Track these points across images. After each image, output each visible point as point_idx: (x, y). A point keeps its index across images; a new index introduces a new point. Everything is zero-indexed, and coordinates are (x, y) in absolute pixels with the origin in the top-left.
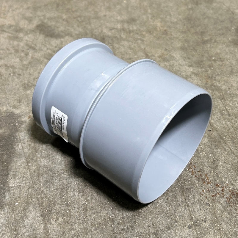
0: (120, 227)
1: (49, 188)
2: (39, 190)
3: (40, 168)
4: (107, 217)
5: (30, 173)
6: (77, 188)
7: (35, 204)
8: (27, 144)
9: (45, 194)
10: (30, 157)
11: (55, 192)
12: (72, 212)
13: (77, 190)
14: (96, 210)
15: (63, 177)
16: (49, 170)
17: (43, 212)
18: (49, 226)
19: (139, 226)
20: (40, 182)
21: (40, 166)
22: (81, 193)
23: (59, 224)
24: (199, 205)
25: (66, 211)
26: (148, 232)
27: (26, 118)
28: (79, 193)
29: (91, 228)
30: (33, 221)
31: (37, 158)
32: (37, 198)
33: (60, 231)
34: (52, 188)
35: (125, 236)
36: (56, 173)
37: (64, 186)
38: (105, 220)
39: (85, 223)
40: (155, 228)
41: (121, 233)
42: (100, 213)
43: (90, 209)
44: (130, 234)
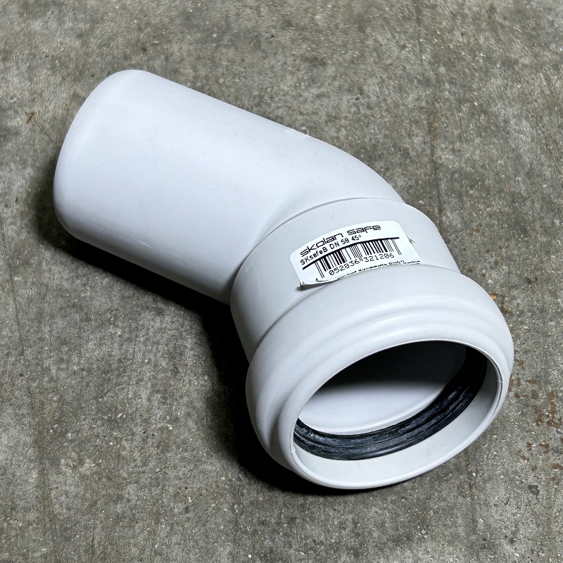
0: (257, 515)
1: (68, 362)
2: (38, 364)
3: (45, 295)
4: (223, 478)
5: (16, 307)
6: (149, 374)
7: (20, 407)
8: (15, 211)
9: (52, 378)
10: (21, 254)
11: (82, 378)
12: (124, 448)
13: (146, 383)
14: (195, 452)
15: (112, 336)
16: (74, 306)
17: (40, 433)
18: (53, 477)
19: (313, 521)
20: (42, 340)
21: (47, 290)
22: (158, 392)
23: (83, 477)
24: (506, 489)
25: (107, 443)
26: (335, 542)
27: (18, 119)
28: (151, 393)
29: (172, 504)
30: (9, 458)
31: (40, 263)
32: (28, 388)
33: (84, 499)
34: (75, 364)
35: (268, 543)
36: (91, 320)
37: (110, 365)
38: (218, 486)
39: (157, 486)
40: (358, 535)
41: (255, 531)
42: (205, 462)
43: (178, 447)
44: (282, 539)
